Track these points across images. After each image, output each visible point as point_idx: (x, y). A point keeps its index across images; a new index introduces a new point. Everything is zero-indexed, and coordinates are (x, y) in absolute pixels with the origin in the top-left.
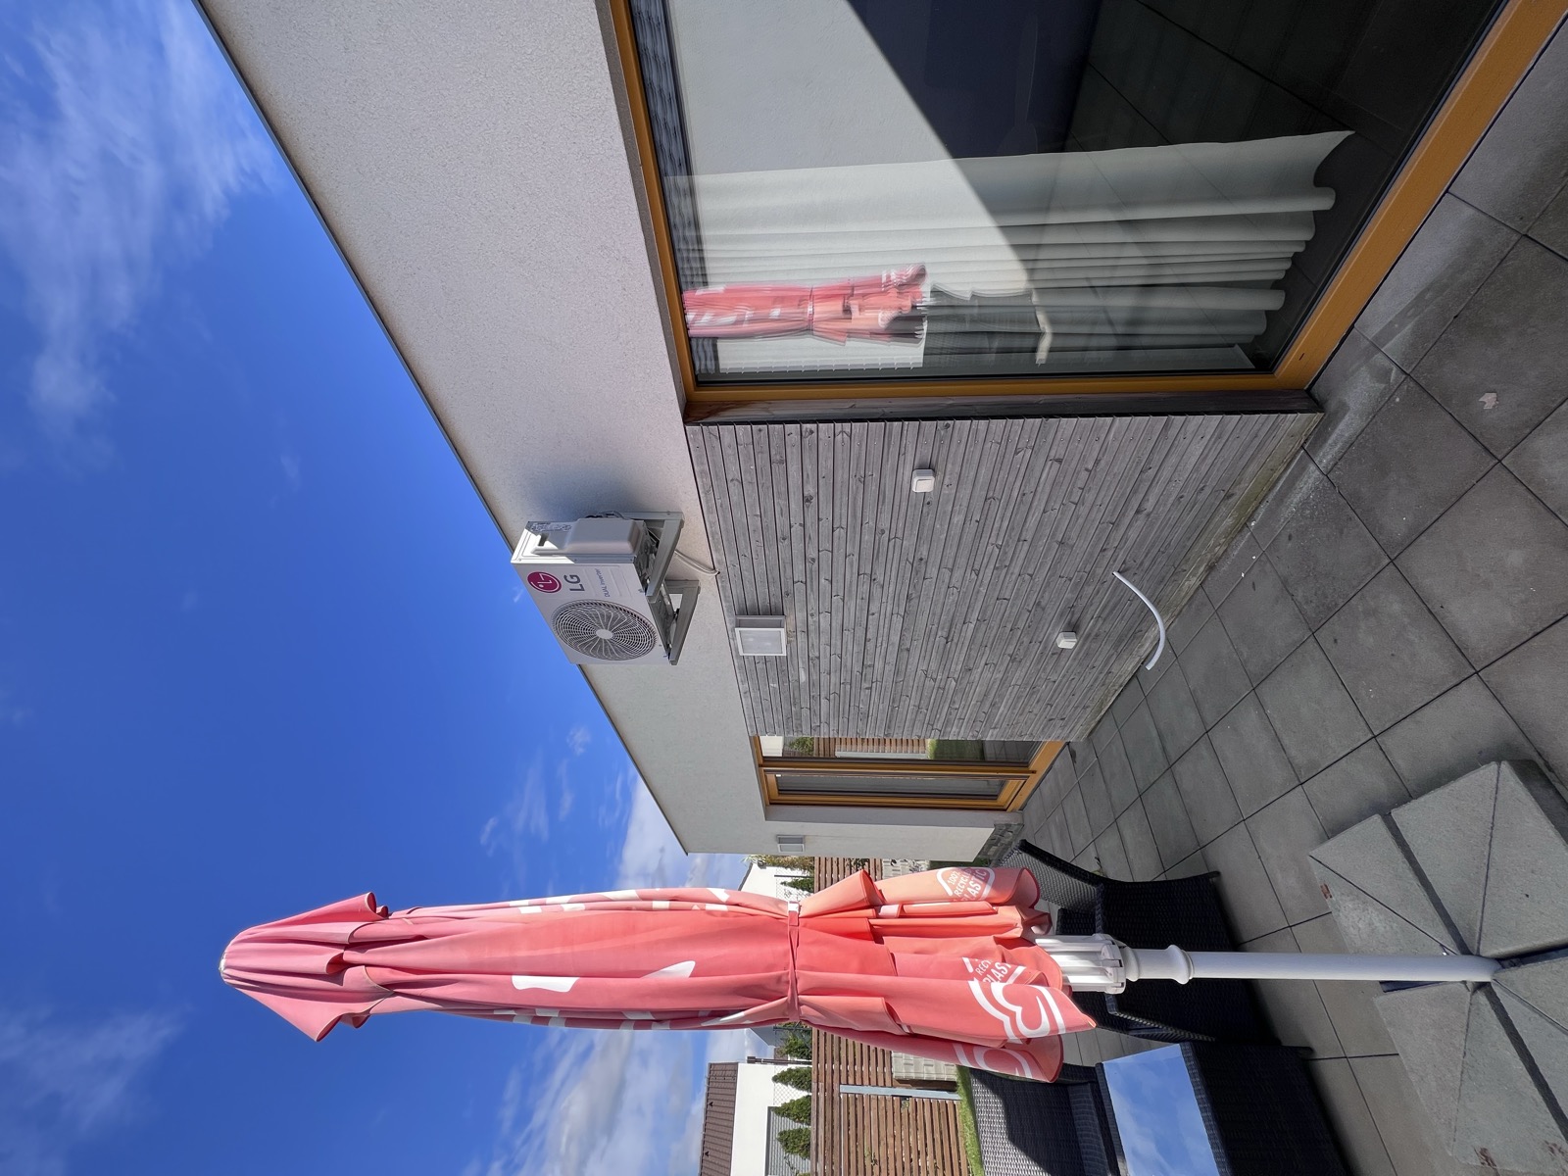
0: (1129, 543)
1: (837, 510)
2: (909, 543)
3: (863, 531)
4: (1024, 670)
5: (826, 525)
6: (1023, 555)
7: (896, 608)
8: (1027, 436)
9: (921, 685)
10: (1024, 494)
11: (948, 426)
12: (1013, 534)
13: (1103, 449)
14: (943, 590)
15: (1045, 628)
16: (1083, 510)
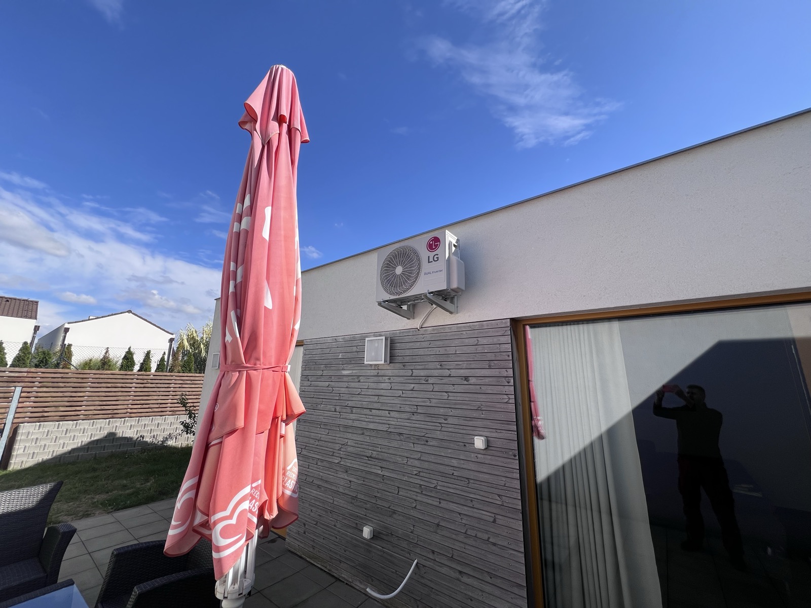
0: (438, 568)
1: (459, 394)
2: (439, 435)
3: (447, 409)
4: (345, 506)
5: (451, 388)
6: (430, 502)
7: (393, 427)
8: (510, 501)
9: (337, 441)
10: (472, 501)
11: (515, 456)
12: (445, 495)
13: (503, 548)
14: (406, 455)
15: (377, 518)
16: (461, 538)
